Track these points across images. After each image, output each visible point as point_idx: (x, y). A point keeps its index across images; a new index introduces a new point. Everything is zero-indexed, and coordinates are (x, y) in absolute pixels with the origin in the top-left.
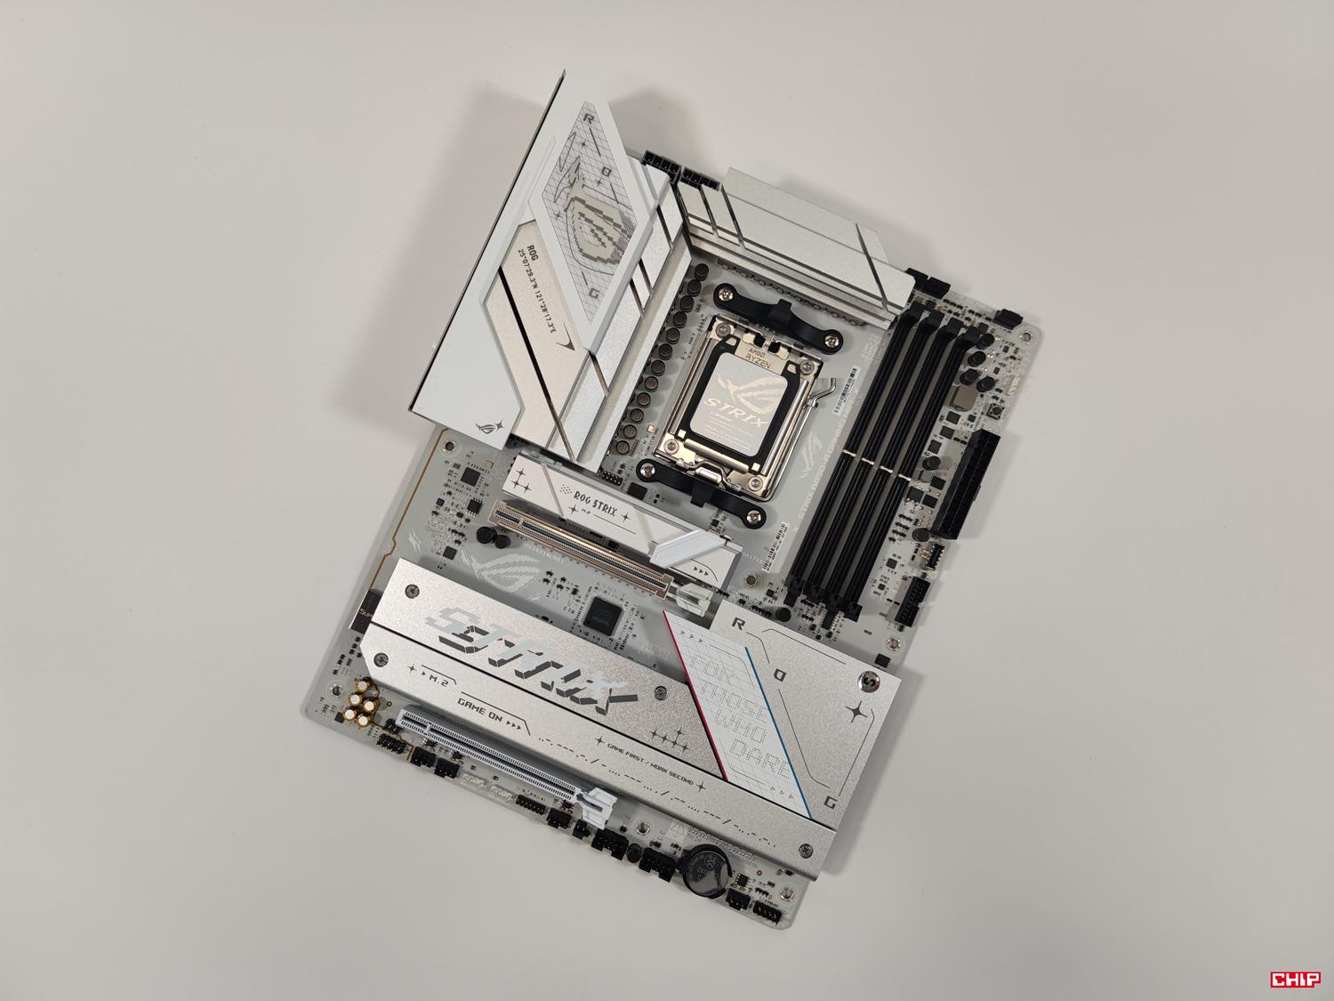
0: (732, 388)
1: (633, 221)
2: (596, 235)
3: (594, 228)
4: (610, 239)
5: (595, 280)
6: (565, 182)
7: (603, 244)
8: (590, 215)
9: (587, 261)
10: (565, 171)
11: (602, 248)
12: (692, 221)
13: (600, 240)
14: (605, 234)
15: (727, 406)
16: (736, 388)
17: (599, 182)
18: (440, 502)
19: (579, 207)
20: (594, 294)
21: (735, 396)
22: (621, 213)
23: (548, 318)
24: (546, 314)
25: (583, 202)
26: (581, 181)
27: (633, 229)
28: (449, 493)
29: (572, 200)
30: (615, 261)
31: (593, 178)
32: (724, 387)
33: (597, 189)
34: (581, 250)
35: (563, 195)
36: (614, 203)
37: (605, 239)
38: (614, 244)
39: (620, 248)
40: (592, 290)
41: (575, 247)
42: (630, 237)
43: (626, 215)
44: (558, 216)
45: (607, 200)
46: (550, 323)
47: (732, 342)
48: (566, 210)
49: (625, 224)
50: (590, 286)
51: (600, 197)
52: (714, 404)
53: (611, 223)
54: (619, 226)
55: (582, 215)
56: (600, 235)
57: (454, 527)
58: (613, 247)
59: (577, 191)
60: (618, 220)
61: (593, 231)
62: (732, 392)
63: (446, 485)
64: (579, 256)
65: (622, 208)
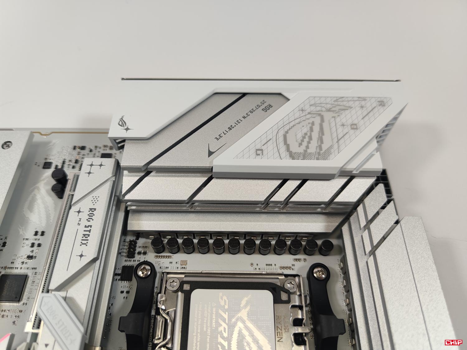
0: (244, 314)
1: (332, 156)
2: (304, 137)
3: (309, 134)
4: (307, 147)
5: (270, 148)
6: (329, 106)
7: (300, 144)
8: (316, 128)
9: (281, 139)
10: (336, 103)
11: (297, 144)
12: (360, 209)
13: (302, 141)
14: (309, 142)
15: (226, 316)
16: (245, 318)
17: (343, 125)
18: (83, 148)
19: (317, 120)
20: (259, 152)
21: (237, 320)
22: (331, 147)
23: (225, 132)
24: (228, 130)
25: (322, 120)
26: (336, 115)
27: (325, 159)
28: (91, 151)
29: (320, 115)
30: (293, 156)
31: (344, 121)
32: (242, 306)
33: (338, 126)
34: (287, 132)
35: (318, 108)
36: (336, 140)
37: (305, 144)
38: (305, 151)
39: (305, 156)
40: (262, 150)
41: (287, 128)
42: (318, 159)
43: (332, 150)
44: (302, 110)
45: (335, 135)
46: (223, 135)
47: (284, 297)
48: (309, 113)
49: (325, 152)
50: (263, 148)
51: (334, 129)
52: (222, 303)
53: (319, 143)
54: (321, 149)
55: (313, 124)
56: (306, 140)
57: (67, 161)
58: (302, 151)
59: (327, 116)
60: (325, 147)
61: (306, 134)
62: (239, 315)
63: (96, 147)
64: (282, 133)
65: (336, 146)
